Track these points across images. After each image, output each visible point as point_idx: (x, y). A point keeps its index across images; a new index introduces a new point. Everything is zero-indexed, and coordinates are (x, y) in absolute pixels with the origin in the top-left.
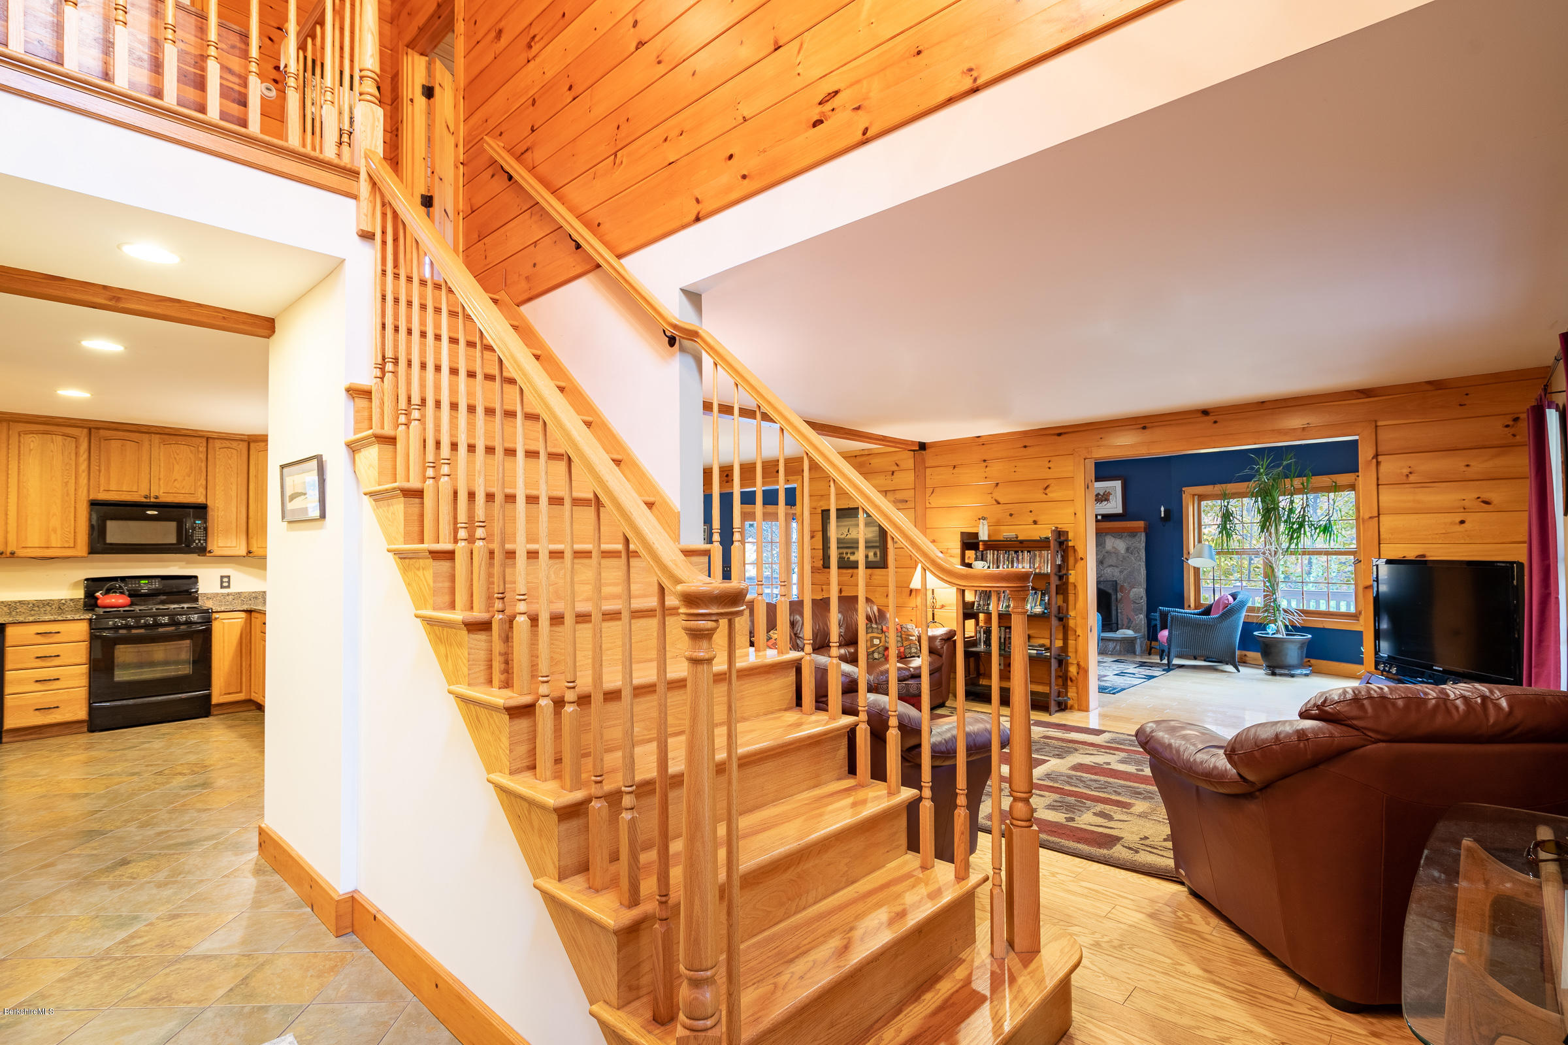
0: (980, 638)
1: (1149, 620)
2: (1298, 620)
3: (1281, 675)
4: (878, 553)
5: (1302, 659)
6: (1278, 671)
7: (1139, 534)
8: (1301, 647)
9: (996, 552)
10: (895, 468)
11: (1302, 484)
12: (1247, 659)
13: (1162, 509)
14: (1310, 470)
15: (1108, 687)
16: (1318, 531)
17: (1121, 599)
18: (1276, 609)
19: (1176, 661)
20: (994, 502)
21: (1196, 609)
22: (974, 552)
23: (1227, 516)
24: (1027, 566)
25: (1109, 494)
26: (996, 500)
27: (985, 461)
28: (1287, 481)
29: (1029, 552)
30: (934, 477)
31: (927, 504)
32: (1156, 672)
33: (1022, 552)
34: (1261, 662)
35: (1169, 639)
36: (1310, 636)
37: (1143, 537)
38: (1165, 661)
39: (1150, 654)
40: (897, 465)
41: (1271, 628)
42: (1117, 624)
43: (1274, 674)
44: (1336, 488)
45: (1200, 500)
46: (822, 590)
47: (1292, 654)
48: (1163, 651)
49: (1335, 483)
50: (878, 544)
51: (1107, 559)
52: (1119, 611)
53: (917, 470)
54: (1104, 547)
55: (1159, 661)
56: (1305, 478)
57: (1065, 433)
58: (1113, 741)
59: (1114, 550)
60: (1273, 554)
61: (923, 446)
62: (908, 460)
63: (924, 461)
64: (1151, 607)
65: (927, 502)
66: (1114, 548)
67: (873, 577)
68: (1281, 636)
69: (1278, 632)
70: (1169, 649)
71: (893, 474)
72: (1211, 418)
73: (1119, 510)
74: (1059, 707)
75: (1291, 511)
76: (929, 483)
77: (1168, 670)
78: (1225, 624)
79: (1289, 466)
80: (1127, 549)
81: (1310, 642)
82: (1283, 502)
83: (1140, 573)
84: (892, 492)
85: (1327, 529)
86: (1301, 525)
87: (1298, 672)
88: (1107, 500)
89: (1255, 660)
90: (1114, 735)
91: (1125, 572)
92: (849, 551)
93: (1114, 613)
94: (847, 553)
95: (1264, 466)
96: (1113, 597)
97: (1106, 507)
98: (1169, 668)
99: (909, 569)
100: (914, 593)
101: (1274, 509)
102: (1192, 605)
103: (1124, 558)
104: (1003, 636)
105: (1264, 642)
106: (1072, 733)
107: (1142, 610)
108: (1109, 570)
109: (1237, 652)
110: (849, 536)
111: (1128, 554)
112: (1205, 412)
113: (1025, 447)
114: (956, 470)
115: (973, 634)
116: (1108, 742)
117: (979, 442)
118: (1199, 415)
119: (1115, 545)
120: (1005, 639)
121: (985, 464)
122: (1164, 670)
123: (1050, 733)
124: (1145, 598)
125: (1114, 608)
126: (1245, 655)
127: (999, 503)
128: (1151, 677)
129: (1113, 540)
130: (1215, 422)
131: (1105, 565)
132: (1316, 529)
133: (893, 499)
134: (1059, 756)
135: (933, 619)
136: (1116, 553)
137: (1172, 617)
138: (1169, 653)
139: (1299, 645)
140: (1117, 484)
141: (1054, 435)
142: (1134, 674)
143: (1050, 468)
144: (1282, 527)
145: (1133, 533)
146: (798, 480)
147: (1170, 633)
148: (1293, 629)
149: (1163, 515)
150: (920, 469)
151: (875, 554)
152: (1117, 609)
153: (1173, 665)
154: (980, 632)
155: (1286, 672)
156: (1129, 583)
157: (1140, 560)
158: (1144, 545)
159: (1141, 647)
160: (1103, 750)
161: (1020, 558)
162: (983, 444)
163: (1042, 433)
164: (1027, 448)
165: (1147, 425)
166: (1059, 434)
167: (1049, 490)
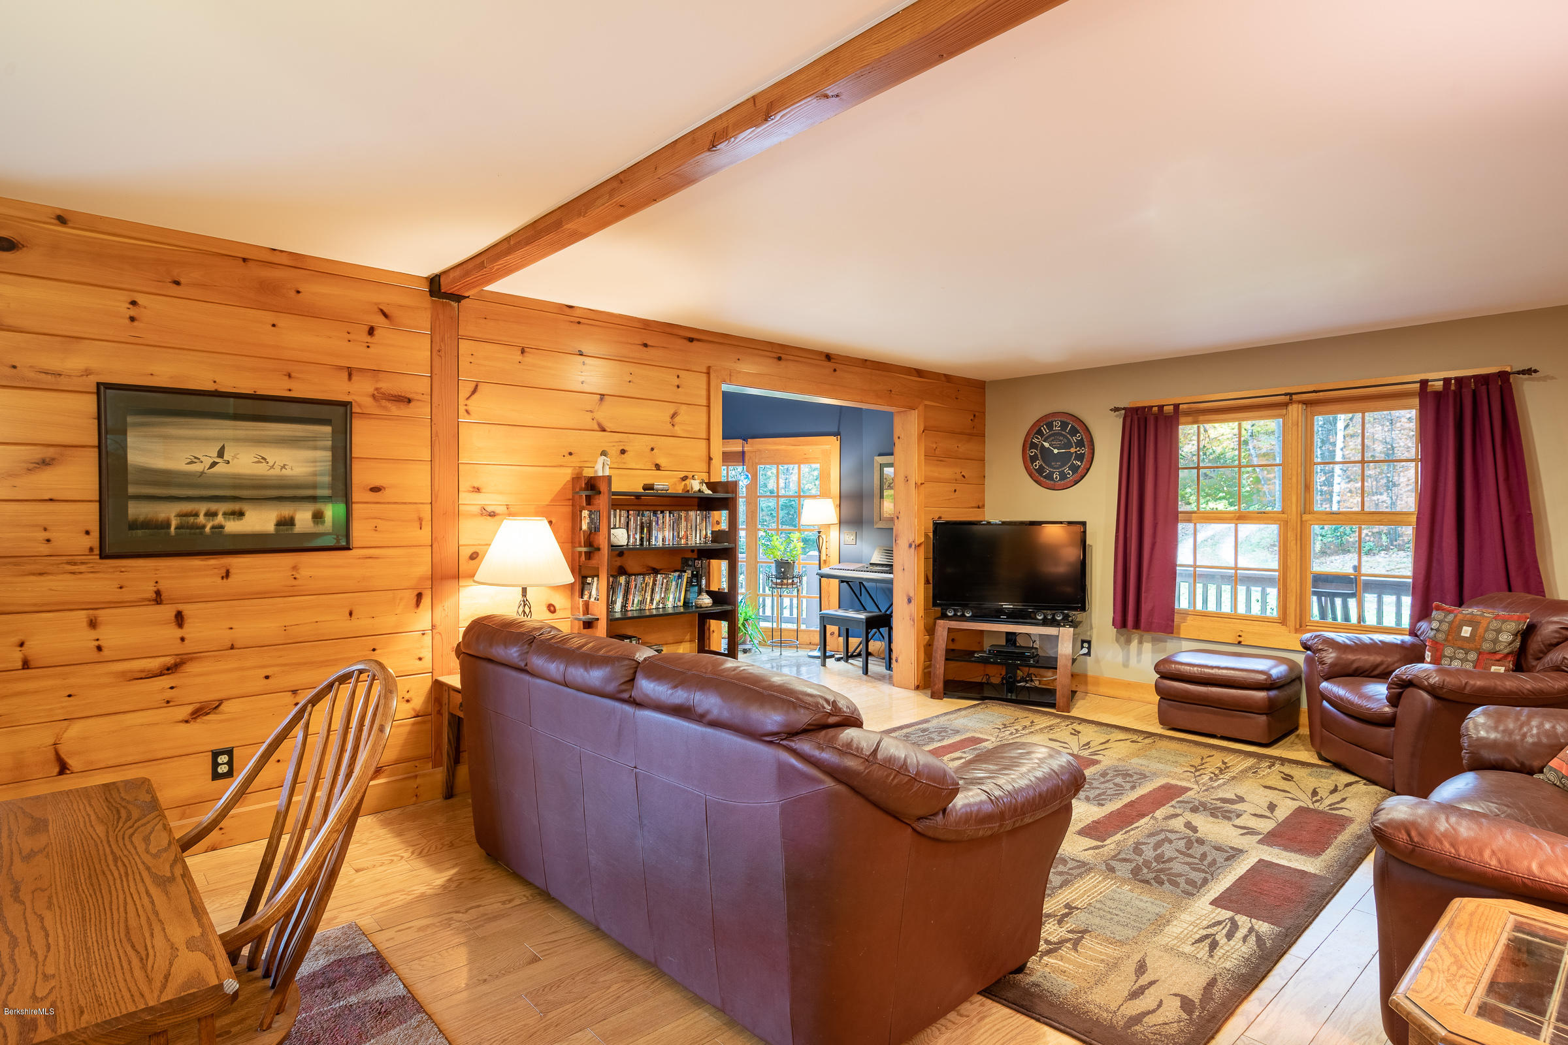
10: (378, 321)
20: (596, 427)
24: (668, 534)
26: (599, 425)
27: (580, 352)
29: (672, 511)
31: (461, 413)
33: (662, 512)
40: (386, 315)
53: (437, 338)
57: (698, 340)
63: (453, 324)
65: (460, 410)
71: (370, 333)
72: (832, 365)
76: (465, 370)
84: (369, 374)
99: (415, 550)
110: (221, 468)
112: (828, 357)
113: (646, 345)
114: (529, 359)
118: (824, 358)
121: (582, 359)
127: (604, 430)
130: (835, 370)
141: (684, 338)
143: (678, 387)
150: (445, 337)
151: (318, 517)
161: (660, 522)
162: (579, 323)
163: (668, 330)
164: (649, 349)
165: (783, 356)
166: (691, 340)
167: (677, 419)
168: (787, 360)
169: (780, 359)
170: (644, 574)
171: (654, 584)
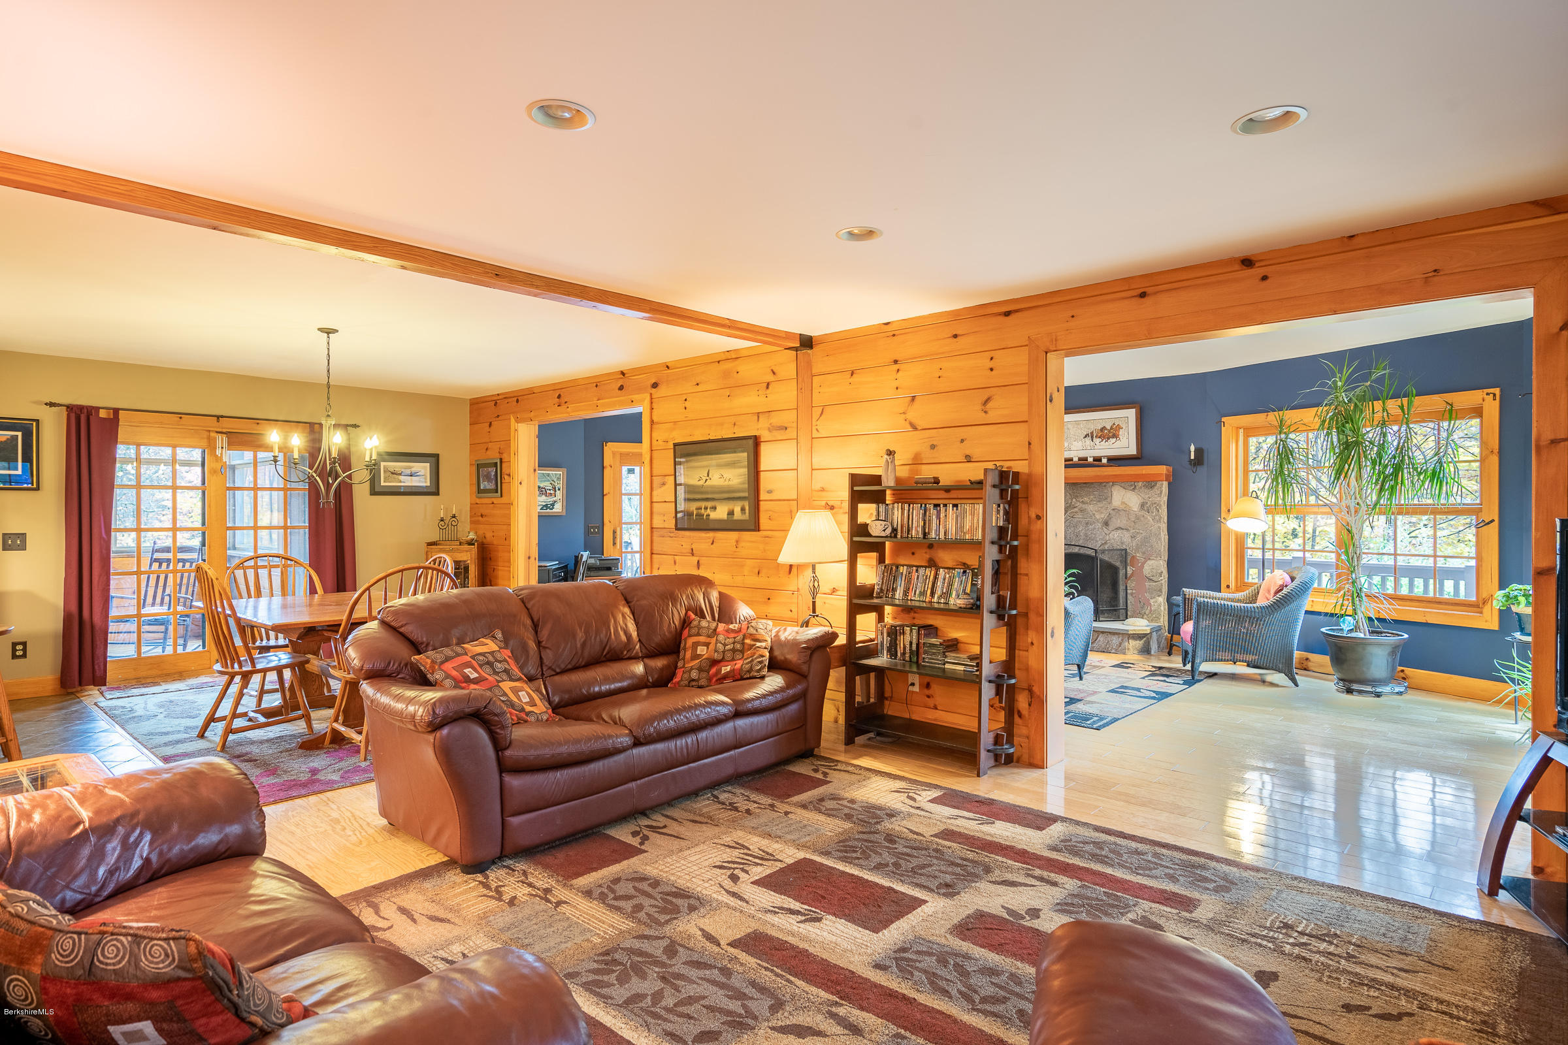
0: (882, 643)
1: (1171, 605)
2: (1390, 611)
3: (1360, 692)
4: (747, 508)
5: (1394, 669)
6: (1355, 687)
7: (1159, 484)
8: (1393, 653)
9: (906, 506)
10: (770, 378)
11: (1402, 407)
12: (1310, 664)
13: (1192, 448)
14: (1413, 385)
15: (1092, 715)
16: (1422, 477)
17: (1132, 574)
18: (1355, 595)
19: (1206, 667)
20: (909, 426)
21: (1238, 590)
22: (874, 506)
23: (1285, 455)
25: (1119, 427)
26: (911, 424)
27: (896, 362)
28: (1378, 405)
29: (955, 506)
30: (826, 390)
31: (814, 431)
32: (1173, 686)
33: (945, 502)
34: (1330, 670)
35: (1195, 637)
36: (1406, 636)
37: (1165, 485)
38: (1189, 667)
39: (1170, 654)
40: (774, 373)
41: (1347, 624)
42: (1126, 610)
43: (1349, 691)
44: (1452, 413)
45: (1247, 436)
46: (675, 563)
47: (1378, 662)
48: (1186, 653)
49: (1451, 405)
50: (746, 494)
51: (1113, 520)
52: (1129, 591)
53: (800, 379)
54: (1110, 503)
55: (1180, 666)
56: (1405, 400)
57: (1017, 311)
58: (1067, 846)
59: (1122, 507)
60: (1353, 511)
61: (807, 342)
62: (786, 363)
63: (809, 365)
64: (1174, 588)
65: (814, 428)
66: (1123, 503)
67: (741, 544)
68: (1362, 635)
69: (1356, 628)
70: (1194, 651)
71: (767, 388)
72: (1257, 272)
73: (1133, 451)
74: (996, 760)
75: (1382, 447)
76: (818, 399)
77: (1190, 683)
78: (1278, 616)
79: (1380, 380)
80: (1142, 505)
81: (1406, 644)
82: (1370, 433)
83: (1160, 539)
84: (767, 414)
85: (1436, 475)
86: (1398, 469)
87: (1386, 689)
88: (1115, 436)
89: (1321, 666)
90: (1072, 829)
91: (1139, 538)
92: (709, 504)
93: (1122, 594)
94: (706, 508)
95: (1344, 379)
96: (1122, 573)
97: (1115, 446)
98: (1193, 678)
100: (794, 570)
101: (1357, 443)
102: (1233, 585)
103: (1137, 518)
104: (915, 642)
105: (1336, 645)
106: (999, 824)
107: (1160, 591)
108: (1116, 535)
109: (1297, 654)
110: (709, 482)
111: (1143, 513)
112: (1247, 262)
113: (955, 336)
114: (855, 378)
115: (873, 636)
116: (1054, 848)
117: (889, 331)
118: (1237, 267)
119: (1125, 500)
120: (918, 645)
121: (896, 367)
122: (1185, 683)
123: (960, 822)
124: (1165, 574)
125: (1122, 588)
126: (1307, 659)
127: (915, 428)
128: (1164, 695)
129: (1123, 491)
130: (1265, 278)
131: (1111, 528)
132: (1419, 474)
133: (767, 425)
134: (949, 890)
135: (814, 611)
136: (1126, 511)
137: (1199, 605)
138: (1194, 657)
139: (1389, 649)
140: (1131, 414)
141: (1000, 314)
142: (1138, 690)
143: (992, 369)
144: (1367, 470)
145: (1150, 483)
146: (643, 400)
147: (1196, 628)
148: (1380, 625)
149: (1192, 457)
150: (805, 377)
151: (743, 509)
152: (1126, 589)
153: (1201, 673)
154: (882, 634)
155: (1369, 689)
156: (1144, 553)
157: (1159, 521)
158: (1166, 499)
159: (1159, 643)
160: (1038, 872)
161: (942, 513)
162: (894, 335)
163: (982, 312)
164: (959, 339)
165: (1148, 290)
166: (1007, 314)
167: (990, 405)
168: (1156, 293)
169: (1143, 295)
170: (926, 567)
171: (936, 578)
